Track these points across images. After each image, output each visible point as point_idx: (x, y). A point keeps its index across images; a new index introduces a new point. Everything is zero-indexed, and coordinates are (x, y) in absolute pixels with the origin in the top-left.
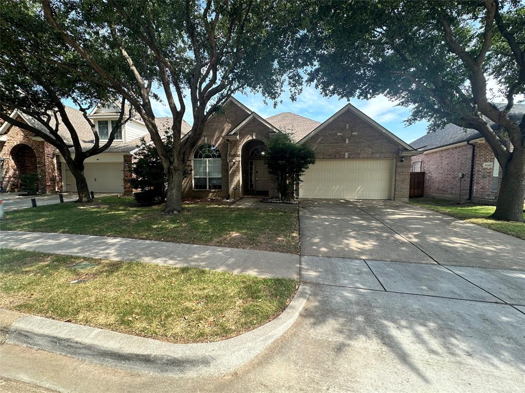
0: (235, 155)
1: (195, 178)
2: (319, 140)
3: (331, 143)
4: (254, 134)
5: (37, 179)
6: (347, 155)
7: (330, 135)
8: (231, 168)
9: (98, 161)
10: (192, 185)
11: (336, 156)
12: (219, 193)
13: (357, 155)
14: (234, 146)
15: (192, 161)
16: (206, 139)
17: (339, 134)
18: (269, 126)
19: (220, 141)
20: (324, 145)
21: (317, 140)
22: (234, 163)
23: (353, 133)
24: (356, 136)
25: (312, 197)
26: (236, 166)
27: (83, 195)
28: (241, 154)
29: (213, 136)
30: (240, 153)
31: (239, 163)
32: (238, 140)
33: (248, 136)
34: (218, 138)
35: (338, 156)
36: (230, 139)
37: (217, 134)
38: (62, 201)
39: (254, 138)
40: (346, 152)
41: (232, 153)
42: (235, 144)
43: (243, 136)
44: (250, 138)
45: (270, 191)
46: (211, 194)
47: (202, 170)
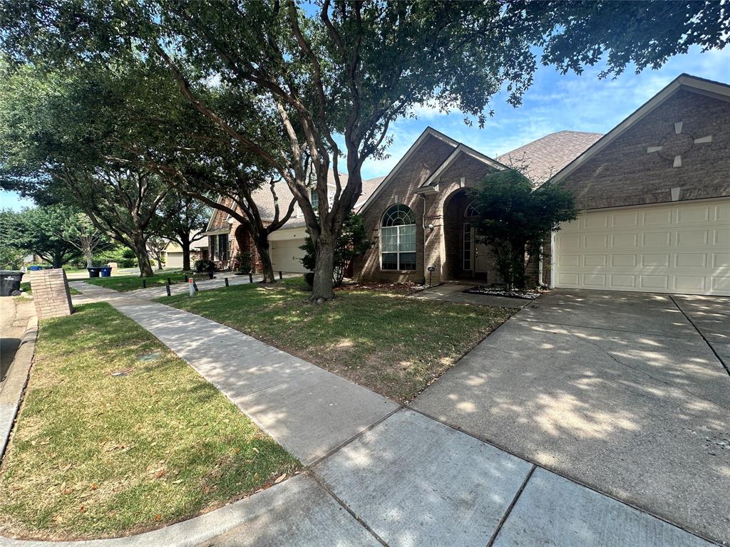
0: (434, 217)
1: (383, 254)
2: (599, 170)
3: (629, 173)
4: (463, 180)
5: (250, 259)
6: (676, 193)
7: (625, 155)
8: (427, 237)
9: (296, 238)
10: (379, 264)
11: (643, 200)
12: (413, 275)
13: (710, 190)
14: (432, 203)
15: (380, 231)
16: (396, 197)
17: (651, 150)
18: (487, 162)
19: (414, 199)
20: (611, 178)
21: (594, 171)
22: (432, 229)
23: (698, 141)
24: (708, 145)
25: (583, 286)
26: (434, 233)
27: (267, 276)
28: (442, 214)
29: (404, 193)
30: (441, 212)
31: (439, 229)
32: (437, 193)
33: (453, 185)
34: (412, 195)
35: (648, 198)
36: (427, 192)
37: (410, 189)
38: (251, 281)
39: (463, 185)
40: (674, 186)
41: (430, 214)
42: (433, 199)
43: (444, 185)
44: (457, 187)
45: (489, 272)
46: (401, 277)
47: (391, 242)
